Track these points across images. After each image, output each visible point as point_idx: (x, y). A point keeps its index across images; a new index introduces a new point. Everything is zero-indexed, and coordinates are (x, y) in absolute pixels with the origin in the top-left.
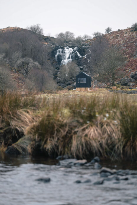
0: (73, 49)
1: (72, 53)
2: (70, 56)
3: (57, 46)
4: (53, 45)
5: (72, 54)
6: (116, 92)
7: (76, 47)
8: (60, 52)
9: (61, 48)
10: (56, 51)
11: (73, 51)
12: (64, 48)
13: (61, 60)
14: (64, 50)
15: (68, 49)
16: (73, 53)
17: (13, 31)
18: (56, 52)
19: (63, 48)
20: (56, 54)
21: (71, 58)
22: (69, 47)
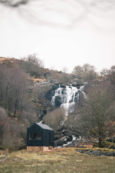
0: (78, 88)
1: (76, 94)
2: (72, 98)
3: (56, 84)
4: (51, 82)
5: (76, 96)
6: (90, 153)
7: (83, 85)
8: (59, 93)
9: (61, 87)
10: (53, 91)
11: (78, 91)
12: (66, 87)
13: (61, 104)
14: (65, 90)
15: (71, 88)
16: (78, 93)
17: (3, 63)
18: (54, 93)
19: (64, 87)
20: (53, 95)
21: (75, 101)
22: (73, 85)
